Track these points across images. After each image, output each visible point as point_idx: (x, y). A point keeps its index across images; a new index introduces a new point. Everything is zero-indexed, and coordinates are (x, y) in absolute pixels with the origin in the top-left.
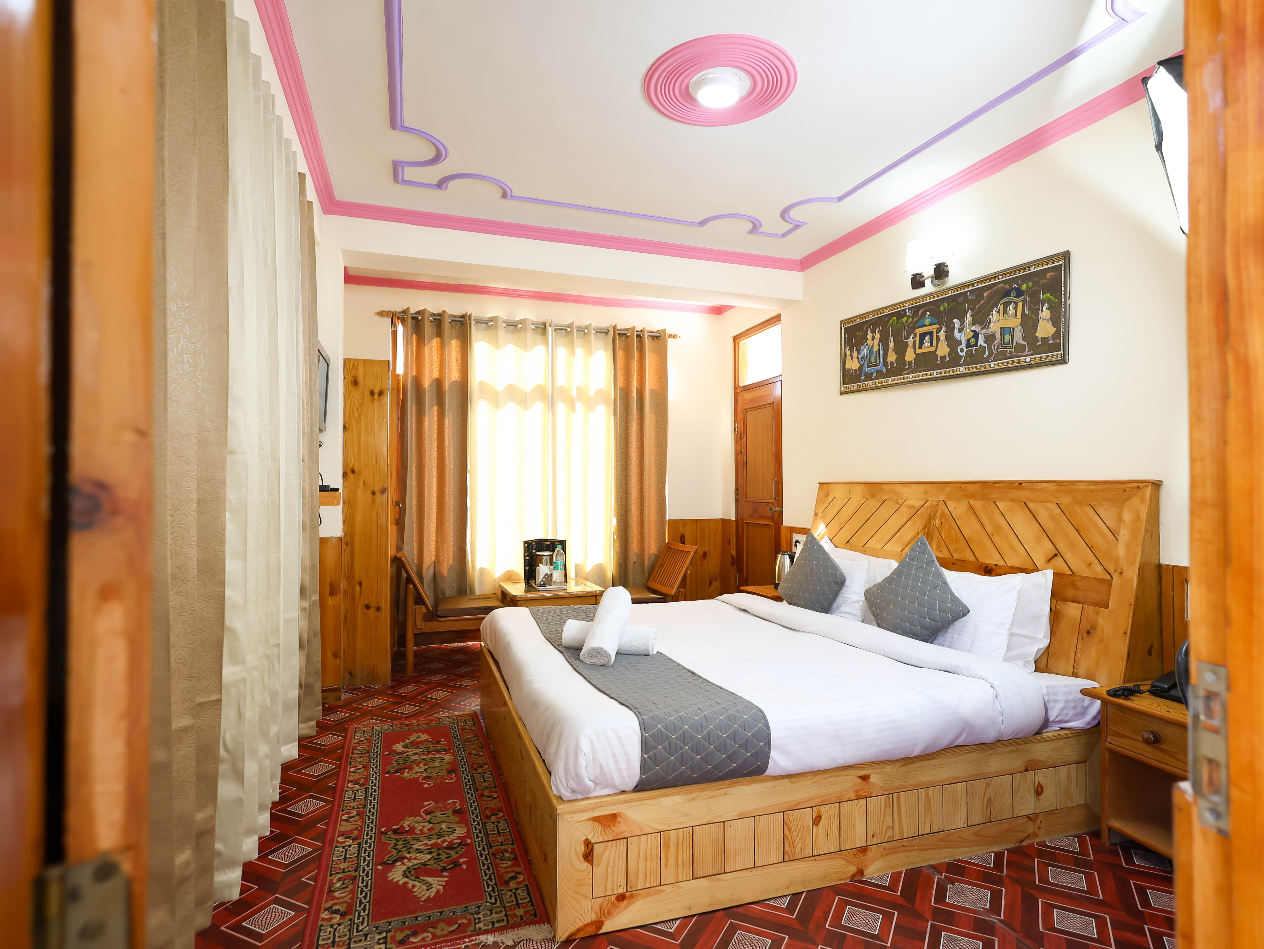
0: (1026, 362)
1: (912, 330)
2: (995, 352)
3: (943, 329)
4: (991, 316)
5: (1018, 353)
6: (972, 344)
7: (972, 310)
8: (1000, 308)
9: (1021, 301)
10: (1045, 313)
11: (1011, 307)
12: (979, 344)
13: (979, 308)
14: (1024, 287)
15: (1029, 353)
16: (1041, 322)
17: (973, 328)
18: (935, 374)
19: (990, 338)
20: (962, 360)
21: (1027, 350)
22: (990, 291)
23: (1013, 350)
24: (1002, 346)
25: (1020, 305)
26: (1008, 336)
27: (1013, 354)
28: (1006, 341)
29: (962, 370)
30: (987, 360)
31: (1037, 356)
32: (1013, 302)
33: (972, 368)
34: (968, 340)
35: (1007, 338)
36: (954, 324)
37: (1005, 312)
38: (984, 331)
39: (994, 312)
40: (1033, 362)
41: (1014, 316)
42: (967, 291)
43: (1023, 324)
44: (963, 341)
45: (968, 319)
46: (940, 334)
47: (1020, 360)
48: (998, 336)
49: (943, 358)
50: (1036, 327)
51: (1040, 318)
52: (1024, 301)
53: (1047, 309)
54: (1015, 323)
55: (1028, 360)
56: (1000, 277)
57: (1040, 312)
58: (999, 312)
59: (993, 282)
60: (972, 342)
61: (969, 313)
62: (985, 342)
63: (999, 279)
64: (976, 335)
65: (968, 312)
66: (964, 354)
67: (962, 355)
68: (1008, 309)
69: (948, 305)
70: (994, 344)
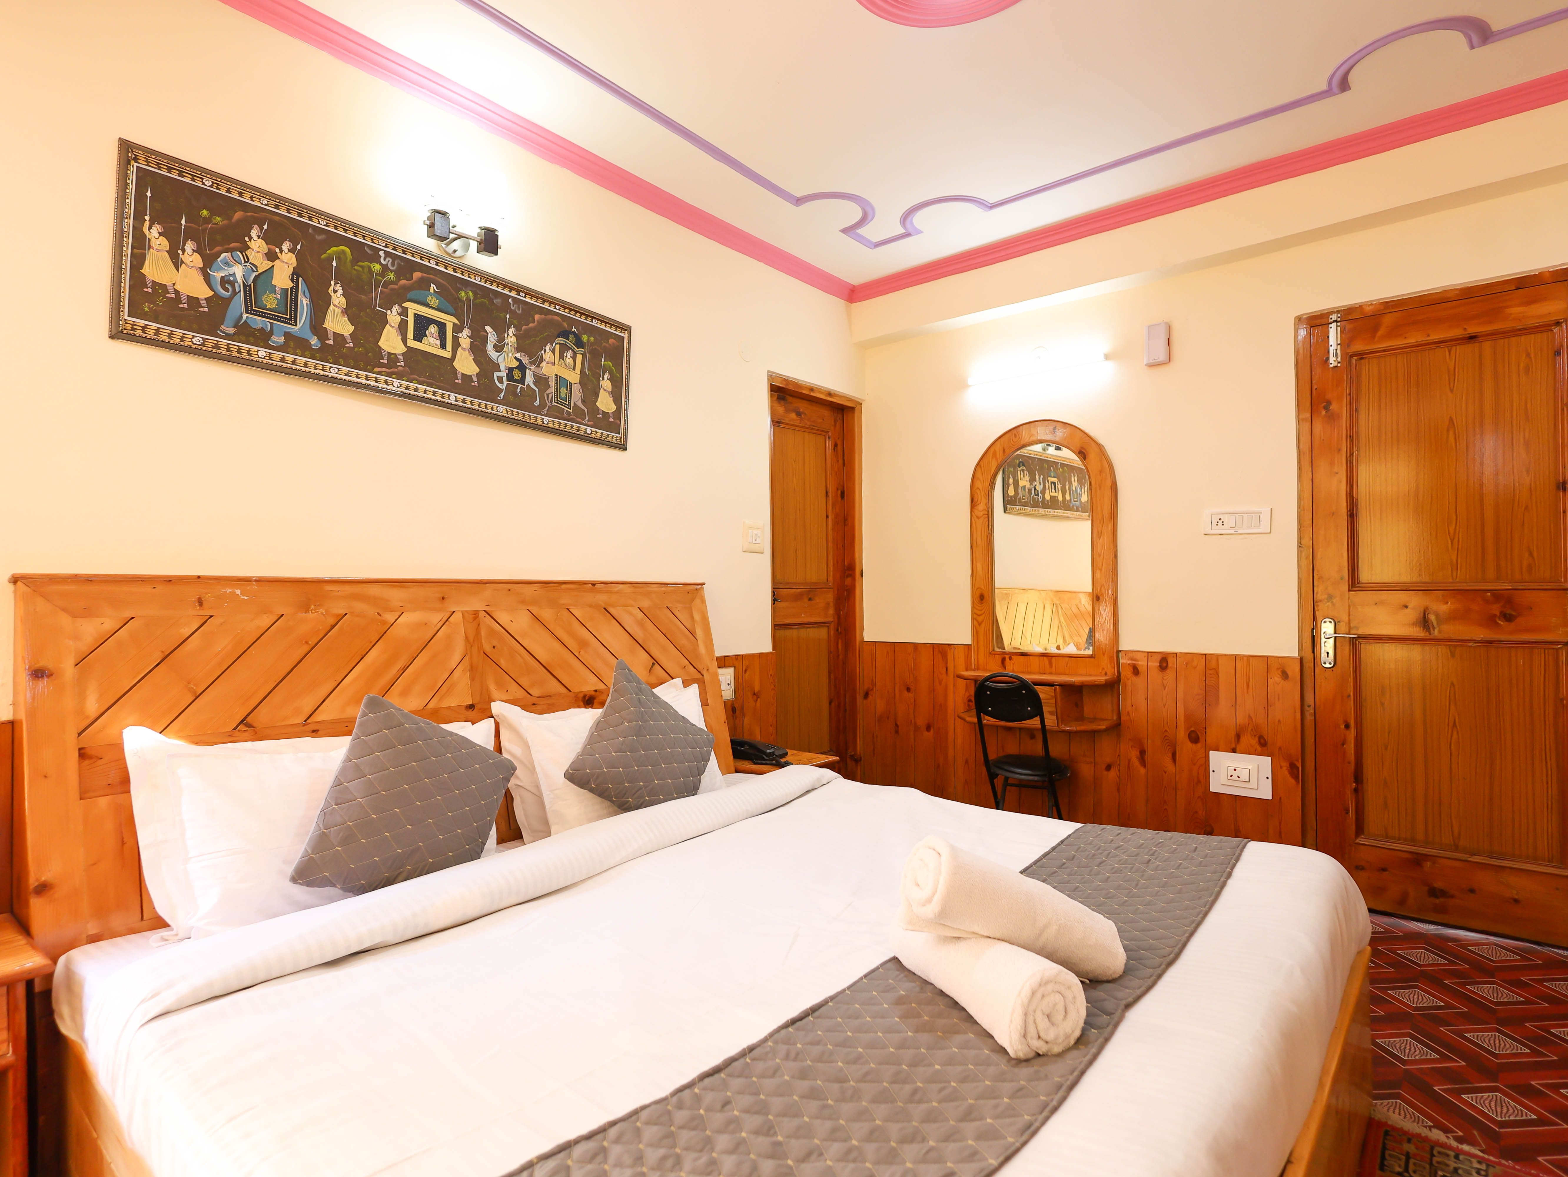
0: (586, 432)
1: (398, 297)
2: (549, 404)
3: (466, 332)
4: (543, 352)
5: (577, 417)
6: (516, 377)
7: (518, 328)
8: (555, 347)
9: (581, 354)
10: (606, 383)
11: (569, 354)
12: (526, 384)
13: (526, 330)
14: (585, 338)
15: (589, 423)
16: (601, 391)
17: (518, 355)
18: (452, 398)
19: (541, 381)
20: (502, 395)
21: (587, 418)
22: (543, 316)
23: (571, 411)
24: (557, 400)
25: (579, 358)
26: (565, 390)
27: (571, 417)
28: (563, 396)
29: (502, 410)
30: (538, 411)
31: (598, 431)
32: (572, 349)
33: (518, 414)
34: (510, 370)
35: (564, 392)
36: (488, 333)
37: (562, 357)
38: (533, 368)
39: (548, 348)
40: (593, 435)
41: (572, 367)
42: (511, 297)
43: (581, 383)
44: (502, 367)
45: (511, 339)
46: (460, 335)
47: (580, 427)
48: (552, 383)
49: (467, 378)
50: (597, 395)
51: (602, 387)
52: (584, 355)
53: (608, 379)
54: (574, 377)
55: (588, 432)
56: (558, 307)
57: (601, 379)
58: (553, 351)
59: (546, 306)
60: (517, 375)
61: (512, 331)
62: (535, 383)
63: (555, 308)
64: (522, 368)
65: (509, 327)
66: (504, 387)
67: (501, 387)
68: (565, 354)
69: (475, 298)
70: (548, 392)
